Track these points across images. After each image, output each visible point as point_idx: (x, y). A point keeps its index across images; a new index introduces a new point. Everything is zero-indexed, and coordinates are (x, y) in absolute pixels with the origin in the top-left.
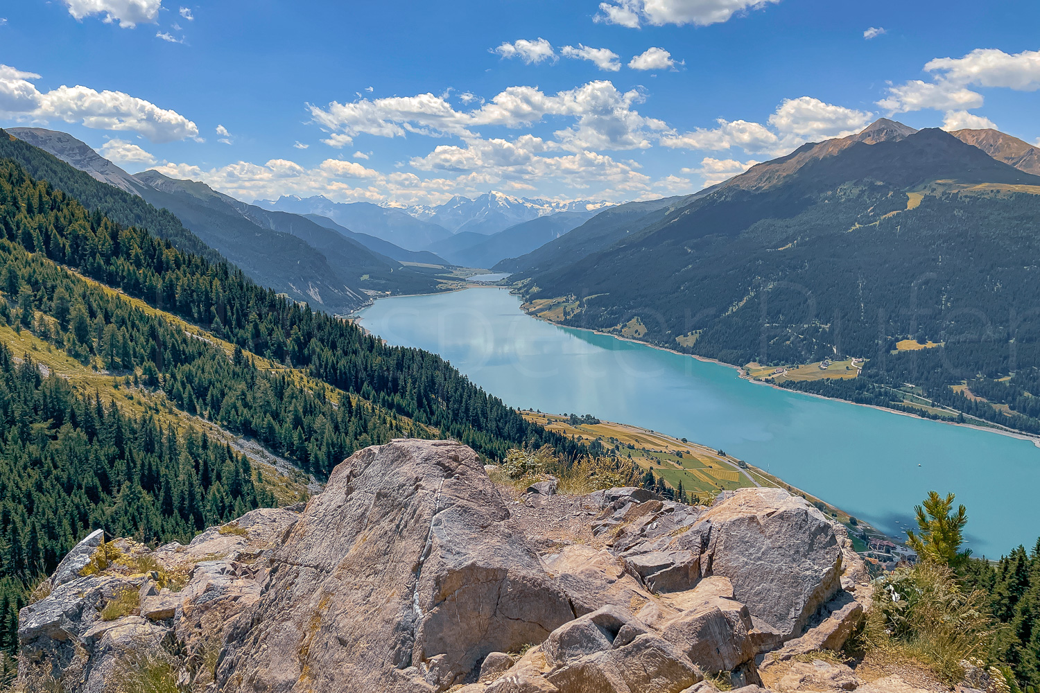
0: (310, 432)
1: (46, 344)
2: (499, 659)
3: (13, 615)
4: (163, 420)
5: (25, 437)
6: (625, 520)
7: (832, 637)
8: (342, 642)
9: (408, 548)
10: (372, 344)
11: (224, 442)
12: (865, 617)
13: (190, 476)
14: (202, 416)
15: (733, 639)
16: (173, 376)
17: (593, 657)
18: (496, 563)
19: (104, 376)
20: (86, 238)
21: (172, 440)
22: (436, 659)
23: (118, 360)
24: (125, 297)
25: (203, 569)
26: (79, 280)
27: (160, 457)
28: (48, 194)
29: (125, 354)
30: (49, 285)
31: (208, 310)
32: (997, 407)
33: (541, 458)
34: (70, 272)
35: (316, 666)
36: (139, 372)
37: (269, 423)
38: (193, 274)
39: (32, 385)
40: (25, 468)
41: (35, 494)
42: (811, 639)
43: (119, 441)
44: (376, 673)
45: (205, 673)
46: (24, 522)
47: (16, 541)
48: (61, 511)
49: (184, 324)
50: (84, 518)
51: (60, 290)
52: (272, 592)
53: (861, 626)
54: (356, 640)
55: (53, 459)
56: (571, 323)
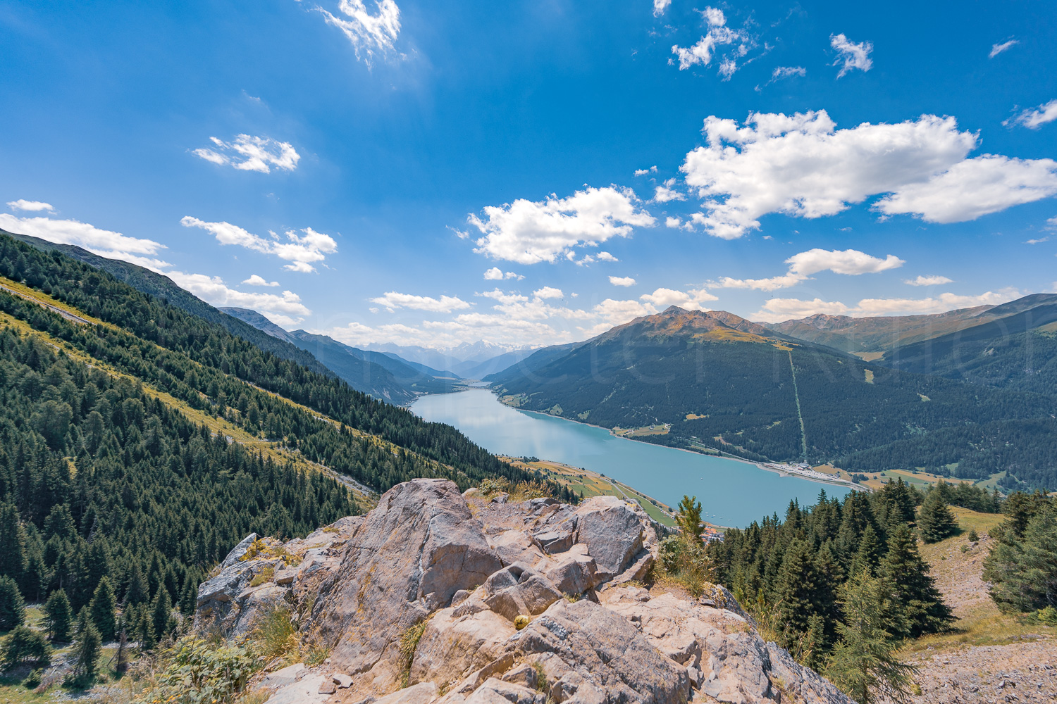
0: (381, 470)
1: (232, 425)
2: (462, 594)
3: (194, 589)
4: (298, 466)
5: (214, 479)
6: (540, 515)
7: (637, 573)
8: (381, 589)
9: (418, 536)
10: (417, 421)
11: (333, 478)
12: (654, 562)
13: (312, 498)
14: (321, 463)
15: (582, 576)
16: (305, 441)
17: (507, 589)
18: (463, 542)
19: (265, 442)
20: (260, 366)
21: (303, 477)
22: (429, 596)
23: (274, 433)
24: (280, 398)
25: (311, 553)
26: (254, 389)
27: (295, 488)
28: (240, 342)
29: (278, 429)
30: (237, 391)
31: (327, 404)
32: (737, 448)
33: (500, 484)
34: (249, 385)
35: (367, 604)
36: (286, 439)
37: (359, 466)
38: (320, 384)
39: (221, 449)
40: (212, 497)
41: (217, 513)
42: (628, 575)
43: (271, 480)
44: (398, 605)
45: (307, 614)
46: (208, 530)
47: (201, 543)
48: (233, 522)
49: (313, 412)
50: (246, 526)
51: (243, 395)
52: (346, 564)
53: (653, 567)
54: (388, 588)
55: (230, 492)
56: (523, 407)
